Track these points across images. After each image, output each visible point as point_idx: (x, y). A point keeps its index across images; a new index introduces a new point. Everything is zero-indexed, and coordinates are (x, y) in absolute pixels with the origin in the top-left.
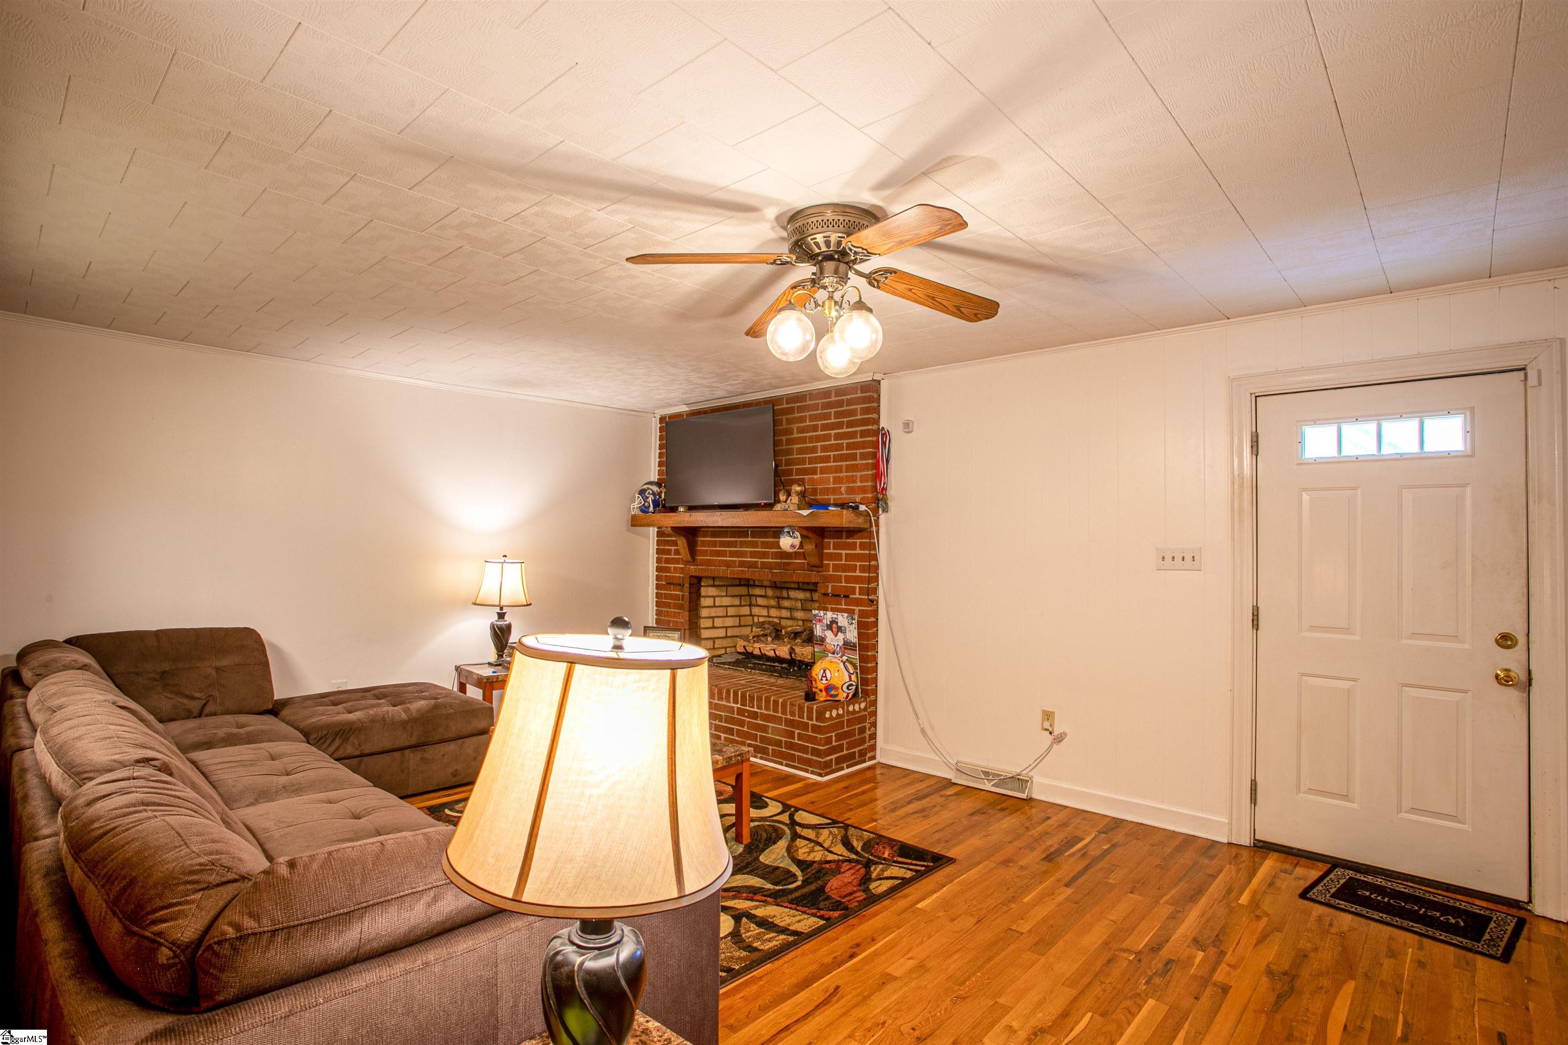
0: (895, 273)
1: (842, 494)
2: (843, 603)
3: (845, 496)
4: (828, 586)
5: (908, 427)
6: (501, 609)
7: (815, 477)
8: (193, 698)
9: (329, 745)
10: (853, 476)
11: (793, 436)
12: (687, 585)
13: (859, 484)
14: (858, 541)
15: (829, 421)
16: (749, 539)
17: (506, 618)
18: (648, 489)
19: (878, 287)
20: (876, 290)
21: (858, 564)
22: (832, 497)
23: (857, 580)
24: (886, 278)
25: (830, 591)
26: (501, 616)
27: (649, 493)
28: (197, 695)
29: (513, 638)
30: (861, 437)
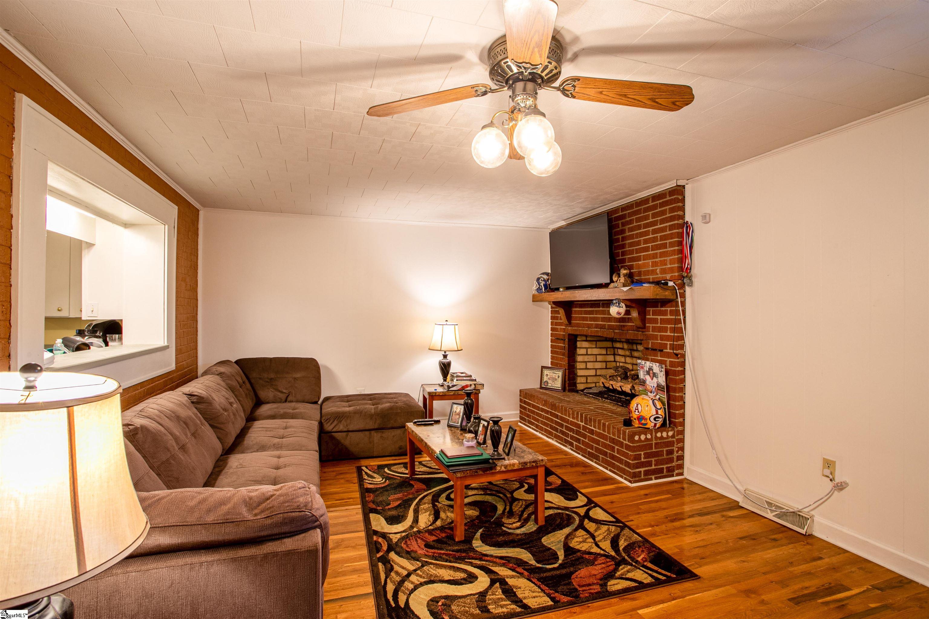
0: (579, 80)
1: (657, 274)
2: (659, 355)
3: (660, 276)
4: (649, 343)
5: (706, 219)
6: (445, 352)
7: (640, 263)
8: (282, 392)
9: (332, 423)
10: (665, 260)
11: (625, 235)
12: (567, 340)
13: (669, 266)
14: (669, 309)
15: (648, 221)
16: (601, 309)
17: (448, 358)
18: (541, 277)
19: (574, 97)
20: (572, 99)
21: (669, 326)
22: (651, 277)
23: (668, 338)
24: (574, 86)
25: (650, 346)
26: (445, 356)
27: (541, 280)
28: (284, 391)
29: (452, 370)
30: (670, 230)
